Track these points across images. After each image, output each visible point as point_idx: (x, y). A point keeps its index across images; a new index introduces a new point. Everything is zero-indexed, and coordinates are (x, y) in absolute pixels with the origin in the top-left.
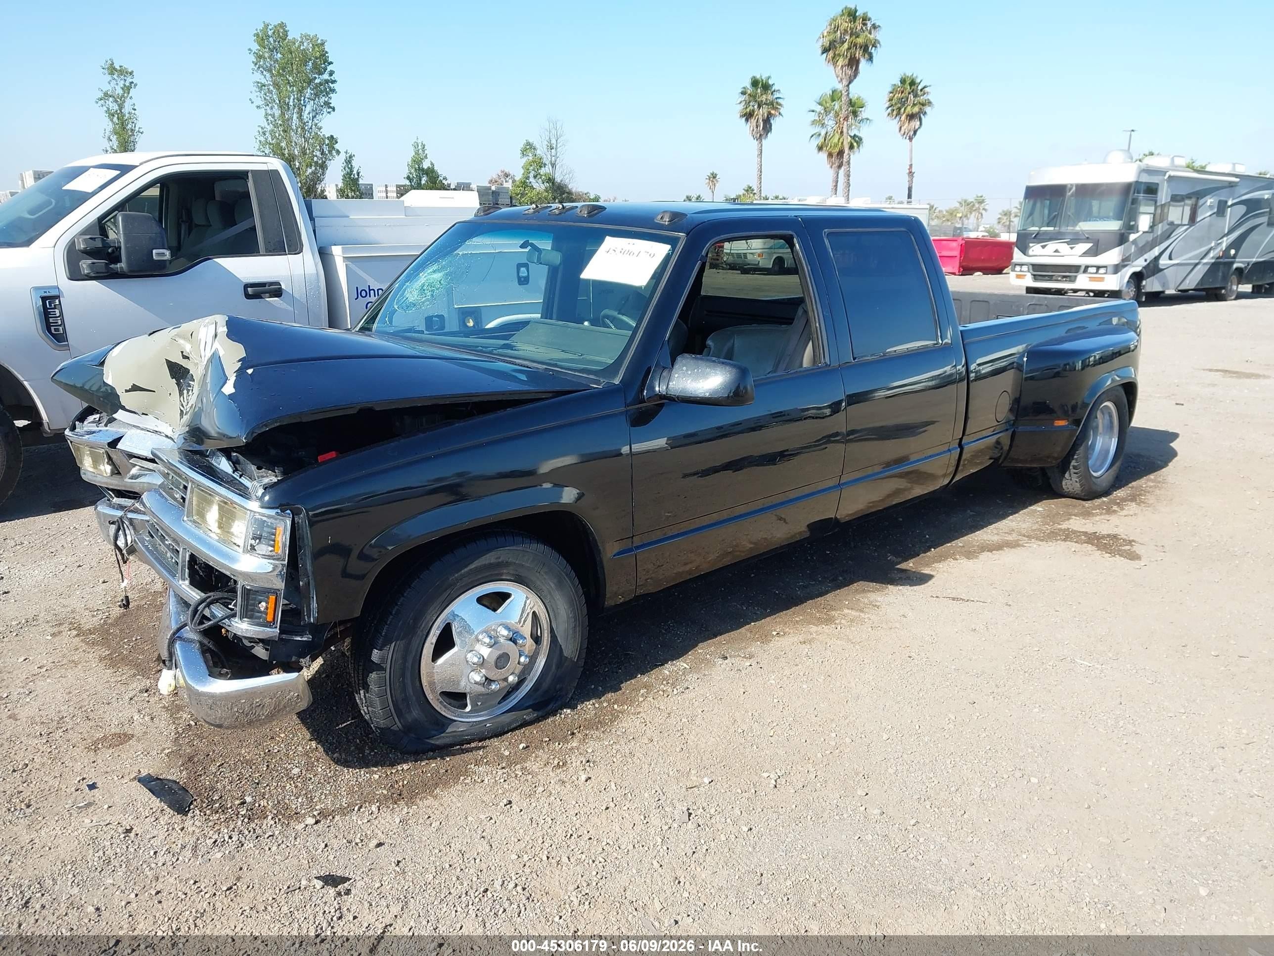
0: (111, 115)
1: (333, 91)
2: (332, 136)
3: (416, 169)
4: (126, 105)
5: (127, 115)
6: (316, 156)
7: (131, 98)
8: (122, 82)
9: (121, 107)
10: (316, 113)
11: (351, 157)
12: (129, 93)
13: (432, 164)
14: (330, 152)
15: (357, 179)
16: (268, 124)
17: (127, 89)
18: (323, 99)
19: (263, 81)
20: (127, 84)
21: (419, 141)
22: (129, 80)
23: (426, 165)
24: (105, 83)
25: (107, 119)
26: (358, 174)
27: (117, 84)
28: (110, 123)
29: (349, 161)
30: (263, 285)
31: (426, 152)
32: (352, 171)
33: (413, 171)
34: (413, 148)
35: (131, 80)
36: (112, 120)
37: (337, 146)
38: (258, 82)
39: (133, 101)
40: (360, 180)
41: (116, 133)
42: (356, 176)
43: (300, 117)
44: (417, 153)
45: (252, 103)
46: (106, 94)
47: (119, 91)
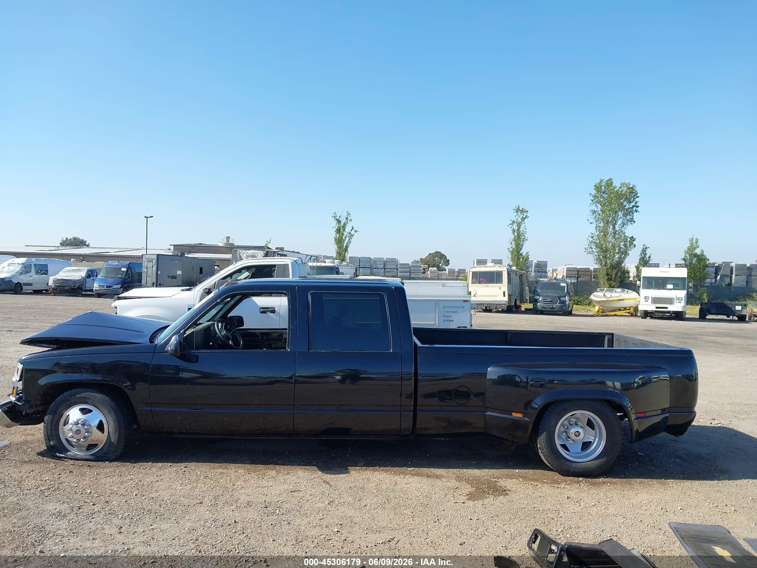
0: (514, 231)
1: (636, 211)
2: (632, 237)
3: (690, 255)
4: (521, 227)
5: (522, 232)
6: (622, 248)
7: (524, 223)
8: (522, 216)
9: (519, 228)
10: (623, 224)
11: (646, 248)
12: (524, 221)
13: (702, 251)
14: (630, 245)
15: (648, 261)
16: (597, 232)
17: (523, 219)
18: (628, 217)
19: (596, 209)
20: (524, 216)
21: (695, 237)
22: (525, 215)
23: (698, 251)
24: (514, 216)
25: (512, 234)
26: (649, 257)
27: (519, 217)
28: (513, 236)
29: (644, 251)
30: (268, 308)
31: (698, 244)
32: (645, 256)
33: (688, 255)
34: (689, 241)
35: (526, 215)
36: (514, 234)
37: (634, 242)
38: (593, 210)
39: (525, 225)
40: (650, 262)
41: (515, 240)
42: (648, 259)
43: (614, 228)
44: (692, 244)
45: (589, 221)
46: (514, 222)
47: (520, 220)
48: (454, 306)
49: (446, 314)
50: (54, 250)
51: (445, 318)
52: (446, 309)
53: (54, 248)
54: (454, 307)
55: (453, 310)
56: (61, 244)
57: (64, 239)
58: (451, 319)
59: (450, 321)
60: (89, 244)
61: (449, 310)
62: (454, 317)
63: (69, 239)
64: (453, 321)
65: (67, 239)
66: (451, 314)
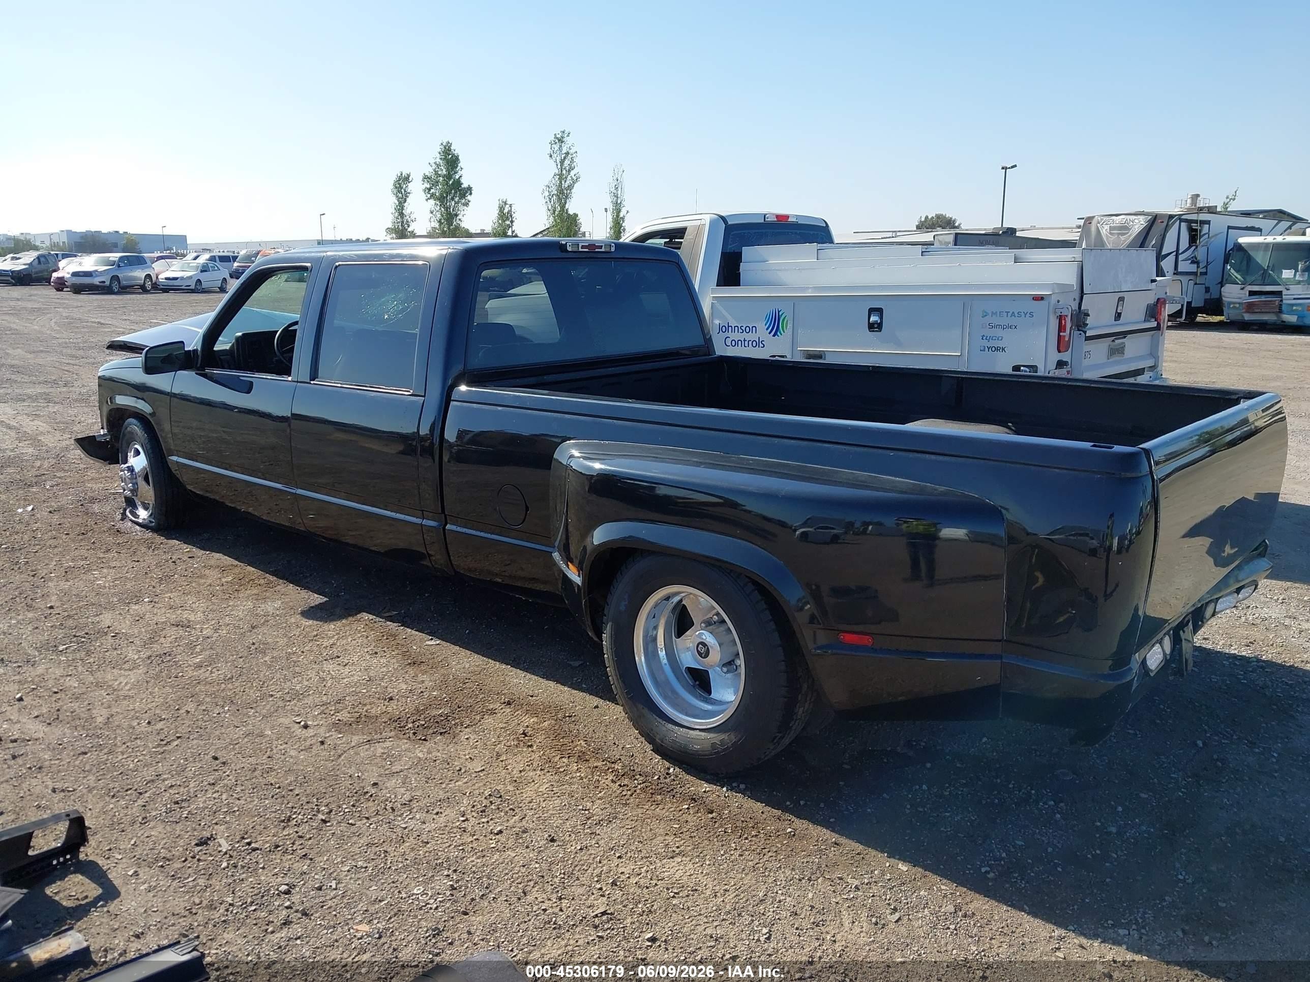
48: (1008, 312)
49: (989, 333)
50: (890, 238)
51: (985, 343)
52: (988, 319)
53: (890, 234)
54: (1009, 314)
55: (1005, 321)
56: (918, 227)
57: (923, 219)
58: (1000, 344)
59: (997, 349)
60: (960, 224)
61: (996, 320)
62: (1008, 339)
63: (930, 217)
64: (1003, 349)
65: (927, 217)
66: (999, 332)
